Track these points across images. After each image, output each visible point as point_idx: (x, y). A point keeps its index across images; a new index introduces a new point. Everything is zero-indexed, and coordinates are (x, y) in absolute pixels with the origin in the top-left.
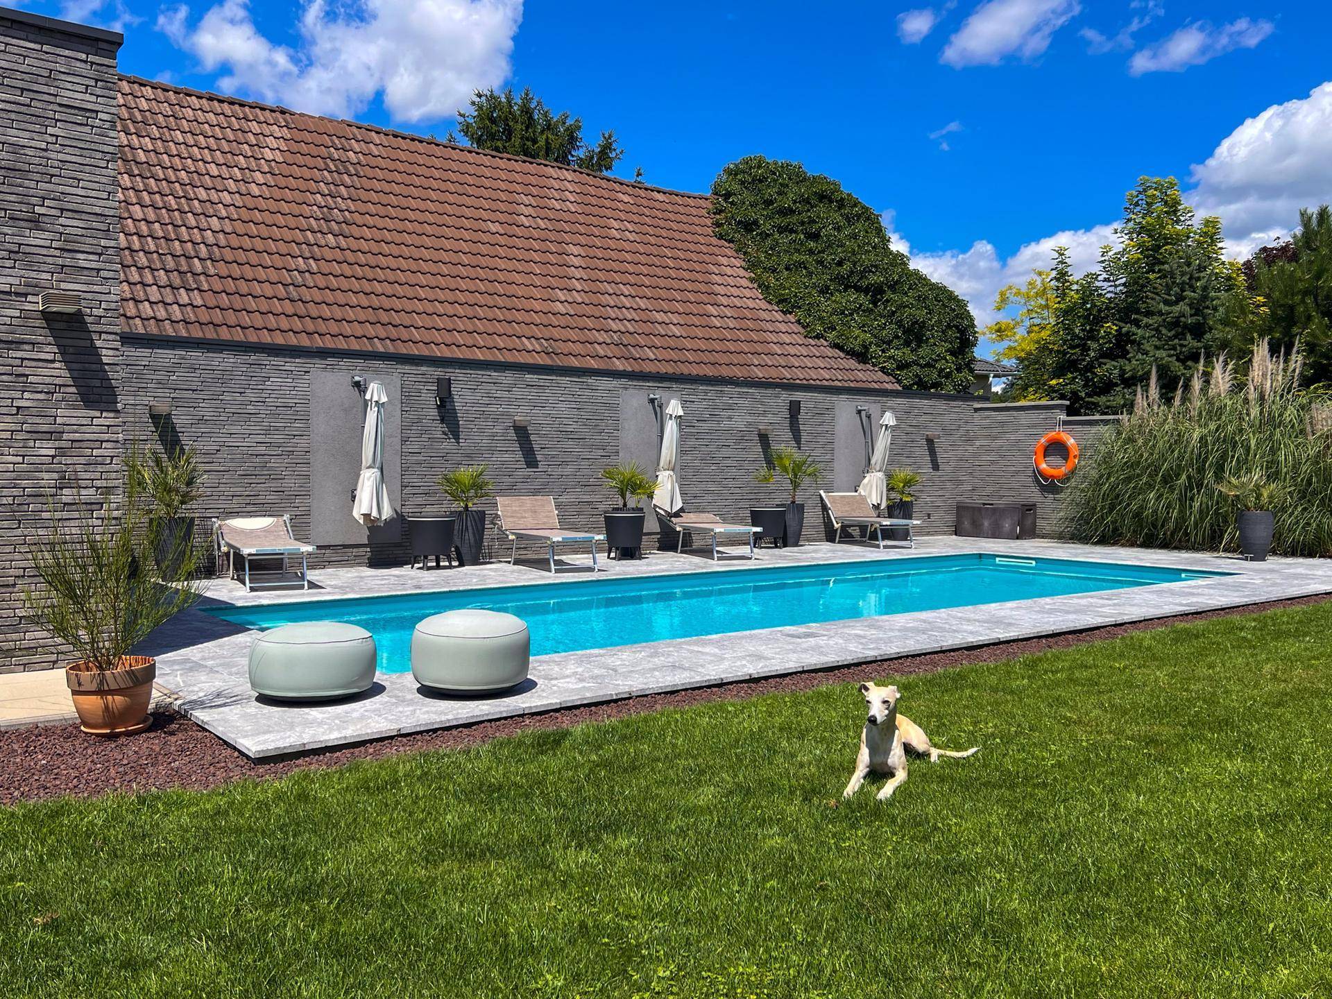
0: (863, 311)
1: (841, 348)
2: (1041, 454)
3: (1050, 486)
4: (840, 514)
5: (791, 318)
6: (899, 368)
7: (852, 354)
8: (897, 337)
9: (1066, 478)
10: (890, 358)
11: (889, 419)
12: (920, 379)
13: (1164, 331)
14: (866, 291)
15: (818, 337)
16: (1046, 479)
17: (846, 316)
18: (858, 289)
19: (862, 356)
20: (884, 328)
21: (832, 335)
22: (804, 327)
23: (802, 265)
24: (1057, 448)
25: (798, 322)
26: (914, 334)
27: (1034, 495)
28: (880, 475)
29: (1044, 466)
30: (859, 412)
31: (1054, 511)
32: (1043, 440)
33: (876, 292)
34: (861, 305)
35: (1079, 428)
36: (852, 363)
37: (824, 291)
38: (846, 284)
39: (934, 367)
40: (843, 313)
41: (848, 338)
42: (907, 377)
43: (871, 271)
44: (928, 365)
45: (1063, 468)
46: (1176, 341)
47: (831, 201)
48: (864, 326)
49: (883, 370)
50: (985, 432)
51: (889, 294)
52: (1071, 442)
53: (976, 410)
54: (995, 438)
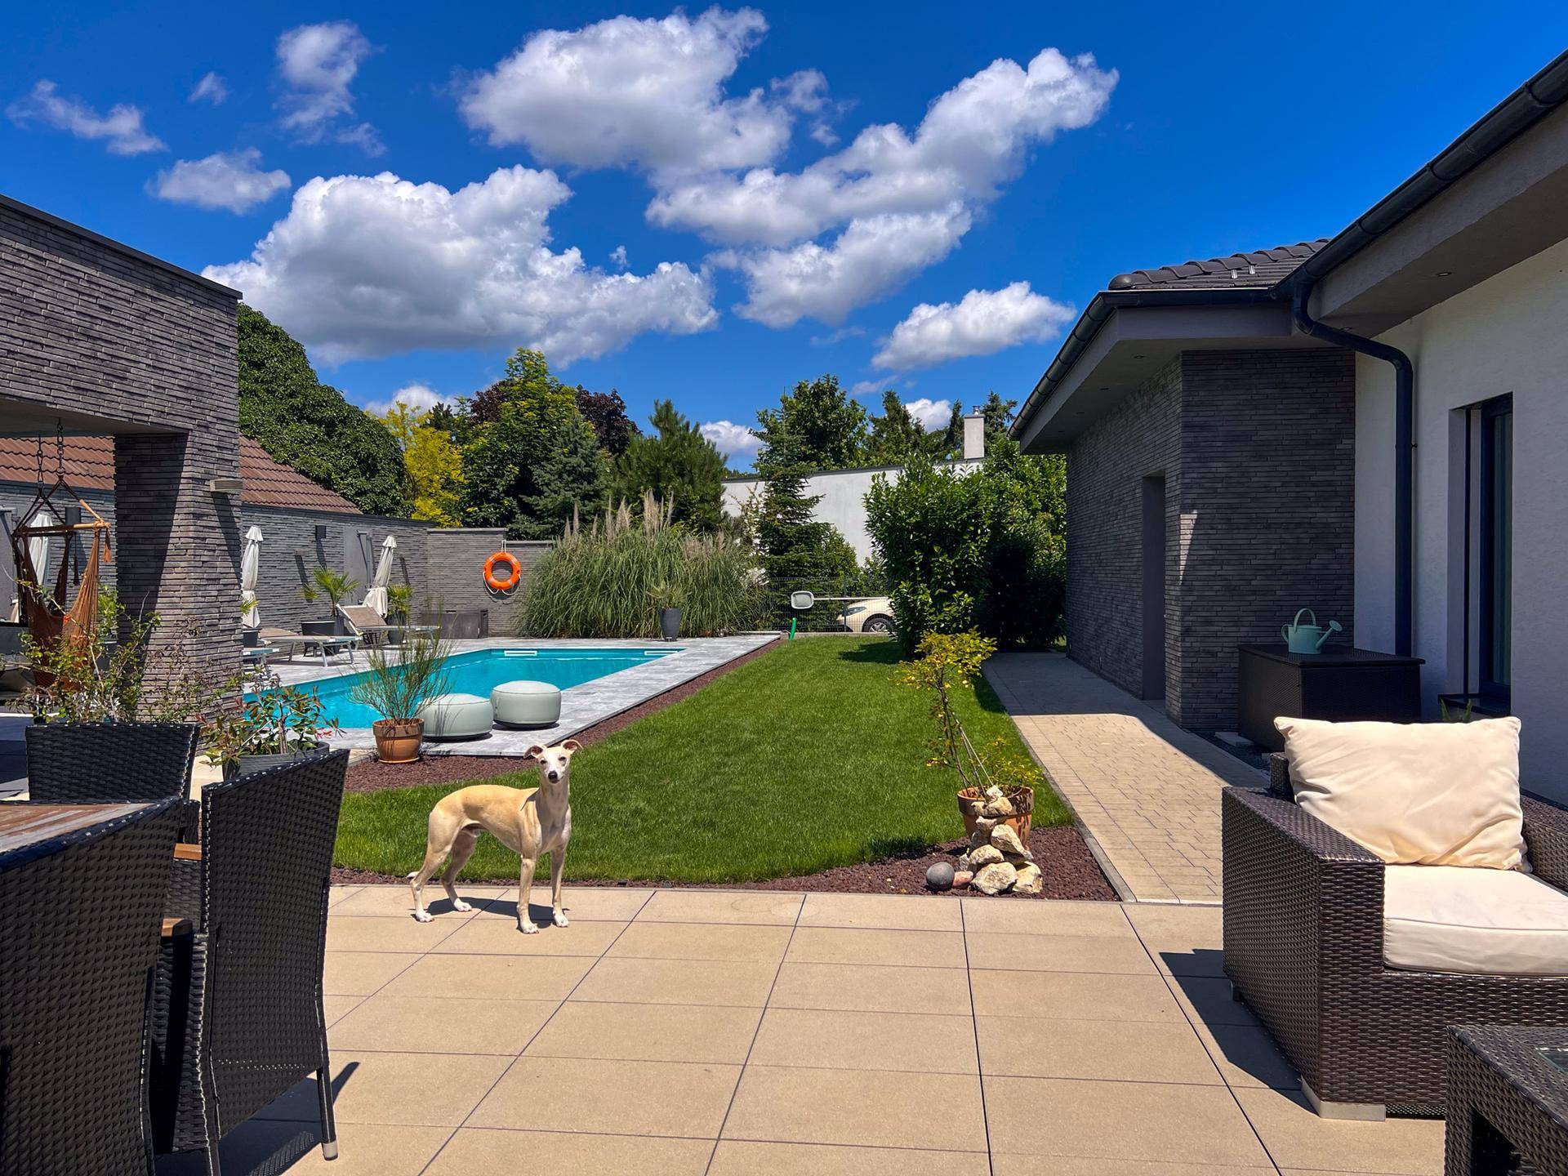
0: (319, 441)
1: (307, 475)
2: (489, 568)
3: (500, 593)
4: (360, 624)
5: (255, 443)
6: (357, 494)
7: (317, 480)
8: (353, 467)
9: (509, 590)
10: (348, 485)
11: (390, 542)
12: (377, 506)
13: (565, 476)
14: (320, 422)
15: (284, 463)
16: (494, 590)
17: (306, 445)
18: (311, 421)
19: (326, 483)
20: (340, 458)
21: (297, 463)
22: (270, 453)
23: (254, 393)
24: (503, 564)
25: (263, 447)
26: (368, 467)
27: (485, 601)
28: (384, 589)
29: (492, 580)
30: (359, 535)
31: (502, 613)
32: (491, 559)
33: (330, 425)
34: (316, 436)
35: (520, 549)
36: (318, 489)
37: (281, 419)
38: (301, 415)
39: (387, 495)
40: (302, 442)
41: (312, 466)
42: (367, 502)
43: (322, 406)
44: (382, 493)
45: (509, 581)
46: (575, 485)
47: (265, 333)
48: (323, 455)
49: (344, 495)
50: (439, 551)
51: (339, 428)
52: (514, 560)
53: (429, 533)
54: (447, 557)
